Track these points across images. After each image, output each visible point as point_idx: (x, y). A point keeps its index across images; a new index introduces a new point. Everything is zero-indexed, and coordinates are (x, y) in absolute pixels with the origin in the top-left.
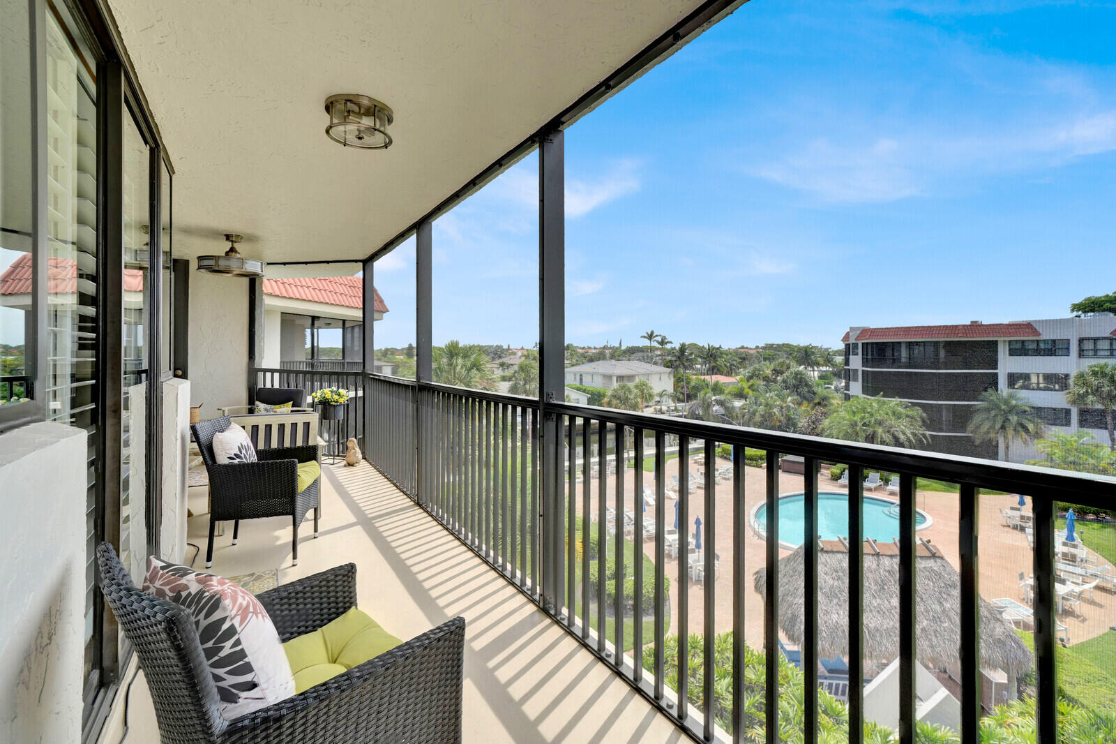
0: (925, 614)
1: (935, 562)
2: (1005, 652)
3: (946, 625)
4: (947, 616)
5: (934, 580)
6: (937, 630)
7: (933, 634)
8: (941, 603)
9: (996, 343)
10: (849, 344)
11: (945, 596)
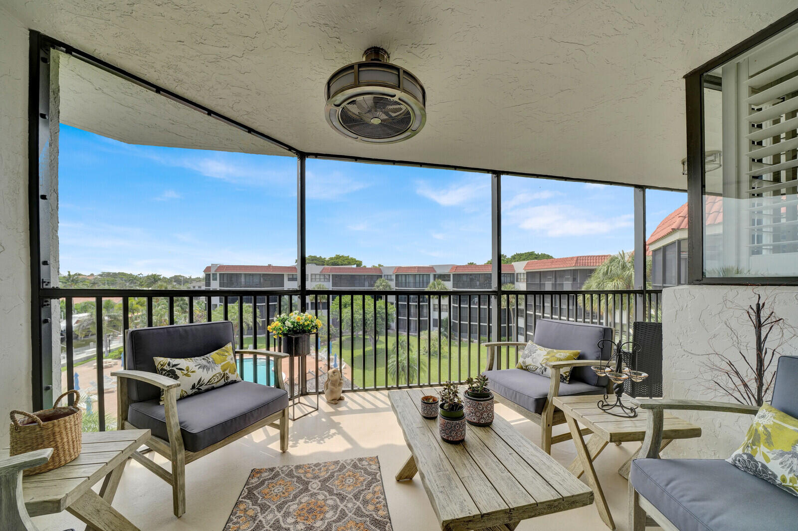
9: (283, 275)
10: (210, 274)
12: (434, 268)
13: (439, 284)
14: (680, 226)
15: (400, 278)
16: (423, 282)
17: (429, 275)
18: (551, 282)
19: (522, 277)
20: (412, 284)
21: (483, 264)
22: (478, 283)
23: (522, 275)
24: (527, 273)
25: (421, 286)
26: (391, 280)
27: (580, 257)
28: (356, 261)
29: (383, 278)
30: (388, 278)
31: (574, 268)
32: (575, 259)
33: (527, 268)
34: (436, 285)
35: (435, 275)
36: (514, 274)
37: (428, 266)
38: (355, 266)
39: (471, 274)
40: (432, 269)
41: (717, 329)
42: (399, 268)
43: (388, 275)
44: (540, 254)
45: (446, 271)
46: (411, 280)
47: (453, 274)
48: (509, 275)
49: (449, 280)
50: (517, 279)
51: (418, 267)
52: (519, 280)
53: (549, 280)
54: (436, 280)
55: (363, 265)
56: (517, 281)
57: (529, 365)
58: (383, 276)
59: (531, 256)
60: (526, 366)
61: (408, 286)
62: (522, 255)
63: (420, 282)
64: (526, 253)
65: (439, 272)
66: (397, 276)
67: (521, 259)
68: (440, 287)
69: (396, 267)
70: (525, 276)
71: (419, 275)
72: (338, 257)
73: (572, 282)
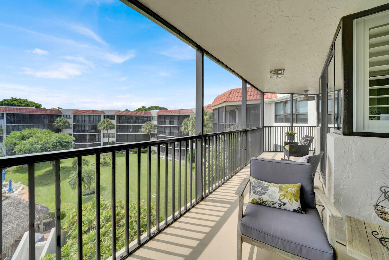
0: (15, 219)
1: (9, 199)
2: (43, 212)
3: (23, 217)
4: (22, 214)
5: (12, 206)
6: (21, 221)
7: (21, 223)
8: (18, 211)
11: (18, 208)
12: (104, 111)
13: (108, 122)
14: (234, 100)
15: (77, 117)
16: (96, 120)
17: (101, 116)
18: (168, 121)
19: (155, 118)
20: (87, 121)
21: (134, 111)
22: (132, 121)
23: (155, 117)
24: (158, 116)
25: (94, 122)
26: (70, 118)
27: (181, 110)
28: (35, 104)
29: (62, 117)
30: (68, 117)
31: (179, 114)
32: (179, 111)
33: (158, 114)
34: (105, 122)
35: (104, 116)
36: (151, 116)
37: (100, 110)
38: (34, 108)
39: (128, 116)
40: (102, 112)
41: (373, 162)
42: (77, 111)
43: (67, 115)
44: (162, 107)
45: (112, 114)
46: (87, 118)
47: (117, 116)
48: (149, 117)
49: (115, 119)
50: (153, 119)
51: (92, 111)
52: (154, 119)
53: (168, 119)
54: (106, 119)
55: (43, 107)
56: (153, 120)
57: (266, 201)
58: (62, 116)
59: (157, 108)
60: (263, 202)
61: (84, 122)
62: (153, 107)
63: (93, 120)
64: (155, 106)
65: (107, 114)
66: (75, 116)
67: (153, 109)
68: (108, 123)
69: (74, 110)
70: (157, 118)
71: (93, 115)
72: (14, 100)
73: (178, 121)
